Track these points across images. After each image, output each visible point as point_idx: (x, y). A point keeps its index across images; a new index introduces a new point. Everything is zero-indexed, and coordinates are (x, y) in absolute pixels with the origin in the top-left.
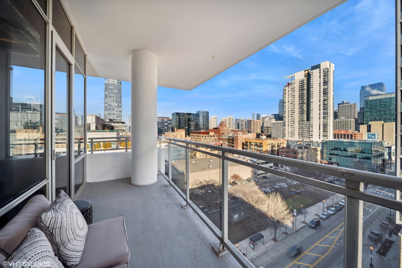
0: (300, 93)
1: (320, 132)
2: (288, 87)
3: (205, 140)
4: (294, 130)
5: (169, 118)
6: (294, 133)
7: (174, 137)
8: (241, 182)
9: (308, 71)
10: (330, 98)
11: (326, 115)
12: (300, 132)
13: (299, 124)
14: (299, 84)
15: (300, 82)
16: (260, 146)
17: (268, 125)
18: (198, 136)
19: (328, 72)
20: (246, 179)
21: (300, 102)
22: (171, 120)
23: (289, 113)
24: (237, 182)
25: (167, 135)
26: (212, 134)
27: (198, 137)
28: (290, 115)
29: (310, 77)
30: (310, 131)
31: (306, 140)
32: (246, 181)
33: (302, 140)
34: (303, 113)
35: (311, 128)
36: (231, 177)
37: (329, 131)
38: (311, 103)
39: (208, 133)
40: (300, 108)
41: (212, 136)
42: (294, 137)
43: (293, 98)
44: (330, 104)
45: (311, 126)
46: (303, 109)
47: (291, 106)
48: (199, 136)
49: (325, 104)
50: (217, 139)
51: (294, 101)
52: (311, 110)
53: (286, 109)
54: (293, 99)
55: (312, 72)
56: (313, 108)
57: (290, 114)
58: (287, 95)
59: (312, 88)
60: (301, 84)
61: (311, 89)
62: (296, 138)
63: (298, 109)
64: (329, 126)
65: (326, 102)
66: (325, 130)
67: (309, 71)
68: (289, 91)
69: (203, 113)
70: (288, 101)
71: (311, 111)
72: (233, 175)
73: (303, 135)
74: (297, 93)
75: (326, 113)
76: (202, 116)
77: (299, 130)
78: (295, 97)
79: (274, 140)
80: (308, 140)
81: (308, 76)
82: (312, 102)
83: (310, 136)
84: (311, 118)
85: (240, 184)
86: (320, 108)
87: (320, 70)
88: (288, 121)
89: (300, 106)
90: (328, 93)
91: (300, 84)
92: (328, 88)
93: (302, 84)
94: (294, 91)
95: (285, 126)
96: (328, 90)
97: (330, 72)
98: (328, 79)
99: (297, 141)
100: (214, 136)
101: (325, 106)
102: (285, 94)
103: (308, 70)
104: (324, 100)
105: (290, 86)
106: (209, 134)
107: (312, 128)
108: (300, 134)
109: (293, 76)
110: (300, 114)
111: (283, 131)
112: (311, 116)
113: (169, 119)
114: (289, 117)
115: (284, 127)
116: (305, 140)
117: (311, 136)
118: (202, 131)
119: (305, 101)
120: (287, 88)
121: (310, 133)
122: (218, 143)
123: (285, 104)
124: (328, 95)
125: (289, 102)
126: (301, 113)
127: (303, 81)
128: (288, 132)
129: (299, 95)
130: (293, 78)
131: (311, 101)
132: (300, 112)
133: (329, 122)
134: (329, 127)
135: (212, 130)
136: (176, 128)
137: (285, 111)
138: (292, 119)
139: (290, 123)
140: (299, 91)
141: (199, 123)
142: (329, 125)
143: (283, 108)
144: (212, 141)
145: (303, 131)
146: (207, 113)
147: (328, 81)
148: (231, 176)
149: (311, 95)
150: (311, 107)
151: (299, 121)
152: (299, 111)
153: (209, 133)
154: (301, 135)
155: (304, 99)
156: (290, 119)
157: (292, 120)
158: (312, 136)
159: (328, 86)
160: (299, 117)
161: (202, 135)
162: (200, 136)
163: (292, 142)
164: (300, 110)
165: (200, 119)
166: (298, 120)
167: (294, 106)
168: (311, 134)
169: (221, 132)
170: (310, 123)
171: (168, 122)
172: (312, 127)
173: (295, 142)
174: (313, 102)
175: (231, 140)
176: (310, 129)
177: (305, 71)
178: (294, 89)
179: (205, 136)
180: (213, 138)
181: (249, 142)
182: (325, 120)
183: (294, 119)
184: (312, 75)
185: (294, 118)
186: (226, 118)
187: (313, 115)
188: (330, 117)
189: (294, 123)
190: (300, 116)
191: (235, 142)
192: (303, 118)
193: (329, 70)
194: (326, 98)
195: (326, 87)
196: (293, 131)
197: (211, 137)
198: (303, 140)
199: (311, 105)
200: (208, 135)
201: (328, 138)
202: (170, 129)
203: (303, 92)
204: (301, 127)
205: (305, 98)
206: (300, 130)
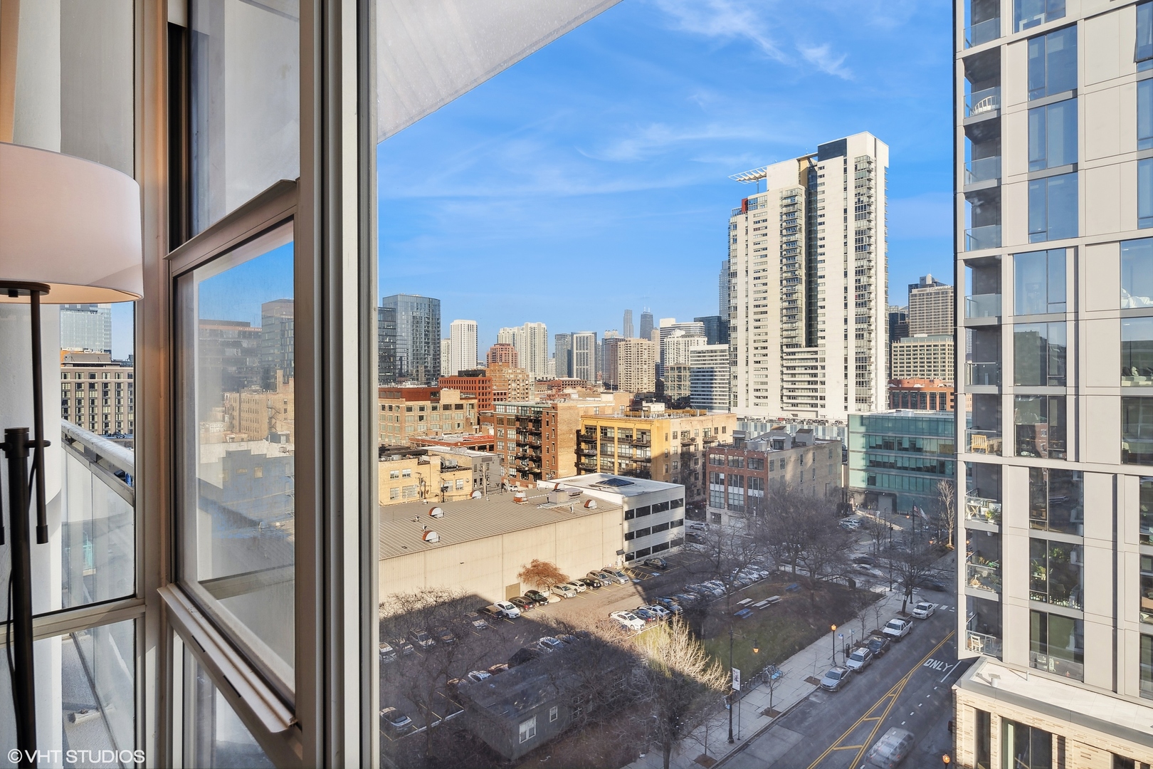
0: (785, 239)
1: (846, 385)
2: (744, 216)
3: (422, 427)
4: (765, 380)
5: (248, 324)
6: (767, 390)
7: (271, 412)
8: (562, 592)
9: (810, 162)
10: (876, 263)
11: (865, 326)
12: (786, 385)
13: (782, 357)
14: (782, 206)
15: (785, 198)
16: (640, 444)
17: (682, 360)
18: (387, 408)
19: (869, 171)
20: (584, 576)
21: (785, 275)
22: (255, 335)
23: (747, 313)
24: (545, 594)
25: (236, 405)
26: (450, 396)
27: (390, 413)
28: (752, 324)
29: (816, 185)
30: (816, 383)
31: (806, 415)
32: (581, 585)
33: (791, 417)
34: (794, 316)
35: (819, 371)
36: (520, 575)
37: (873, 383)
38: (820, 281)
39: (433, 395)
40: (785, 296)
41: (453, 407)
42: (766, 404)
43: (762, 256)
44: (876, 287)
45: (818, 364)
46: (794, 301)
47: (756, 289)
48: (391, 408)
49: (862, 284)
50: (474, 420)
51: (764, 270)
52: (820, 304)
53: (740, 302)
54: (762, 263)
55: (820, 168)
56: (824, 300)
57: (752, 317)
58: (740, 246)
59: (820, 224)
60: (786, 206)
61: (819, 228)
62: (773, 409)
63: (780, 302)
64: (875, 363)
65: (864, 280)
66: (862, 380)
67: (814, 161)
68: (747, 230)
69: (412, 308)
70: (745, 269)
71: (820, 311)
72: (529, 566)
73: (794, 397)
74: (774, 242)
75: (864, 319)
76: (411, 319)
77: (783, 380)
78: (766, 256)
79: (692, 418)
80: (812, 416)
81: (810, 179)
82: (821, 277)
83: (817, 401)
84: (820, 334)
85: (558, 599)
86: (845, 297)
87: (845, 162)
88: (747, 344)
89: (784, 289)
90: (870, 245)
91: (784, 209)
92: (870, 229)
93: (791, 209)
94: (764, 232)
95: (735, 363)
96: (870, 237)
97: (876, 171)
98: (869, 197)
99: (774, 419)
100: (459, 407)
101: (861, 293)
102: (735, 241)
103: (808, 158)
104: (859, 272)
105: (750, 213)
106: (438, 401)
107: (823, 371)
108: (786, 393)
109: (763, 174)
110: (784, 318)
111: (730, 383)
112: (820, 326)
113: (247, 329)
114: (747, 330)
115: (733, 369)
116: (802, 416)
117: (819, 402)
118: (408, 385)
119: (802, 273)
120: (740, 219)
121: (816, 390)
122: (480, 434)
123: (733, 281)
124: (870, 253)
125: (747, 271)
126: (789, 314)
127: (792, 197)
128: (747, 385)
129: (781, 246)
130: (760, 183)
131: (819, 274)
132: (784, 311)
133: (873, 351)
134: (873, 367)
135: (451, 383)
136: (280, 373)
137: (736, 308)
138: (757, 338)
139: (752, 351)
140: (781, 232)
141: (395, 349)
142: (873, 359)
143: (729, 295)
144: (453, 428)
145: (794, 383)
146: (434, 306)
147: (870, 205)
148: (522, 570)
149: (820, 250)
150: (819, 296)
151: (782, 346)
152: (782, 310)
153: (439, 392)
154: (789, 397)
155: (797, 265)
156: (752, 337)
157: (759, 341)
158: (822, 402)
159: (870, 221)
160: (782, 330)
161: (405, 404)
162: (398, 407)
163: (759, 424)
164: (786, 304)
165: (399, 330)
166: (779, 340)
167: (764, 288)
168: (818, 394)
169: (495, 389)
170: (816, 353)
171: (245, 344)
172: (823, 368)
173: (768, 425)
174: (824, 277)
175: (531, 421)
176: (815, 375)
177: (799, 161)
178: (765, 224)
179: (422, 409)
180: (458, 416)
181: (599, 430)
182: (861, 342)
183: (764, 338)
184: (821, 176)
185: (766, 334)
186: (518, 330)
187: (824, 322)
188: (876, 333)
189: (764, 352)
190: (785, 326)
191: (544, 430)
192: (793, 333)
193: (873, 166)
194: (865, 263)
195: (863, 224)
196: (763, 383)
197: (447, 412)
198: (796, 415)
199: (819, 289)
200: (432, 401)
201: (873, 407)
202: (257, 379)
203: (792, 238)
204: (788, 368)
205: (802, 259)
206: (786, 378)
